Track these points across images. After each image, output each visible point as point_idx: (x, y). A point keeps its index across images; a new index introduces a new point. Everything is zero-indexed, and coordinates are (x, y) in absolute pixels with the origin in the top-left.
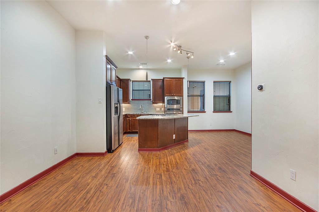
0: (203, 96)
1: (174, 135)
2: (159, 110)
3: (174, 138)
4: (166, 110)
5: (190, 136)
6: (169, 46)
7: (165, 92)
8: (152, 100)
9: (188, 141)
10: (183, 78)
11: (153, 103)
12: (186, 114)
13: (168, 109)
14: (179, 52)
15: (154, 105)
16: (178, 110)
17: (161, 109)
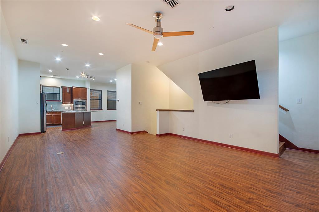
0: (100, 99)
1: (83, 122)
2: (68, 108)
3: (83, 123)
4: (75, 108)
5: (92, 124)
6: (81, 75)
7: (74, 96)
8: (61, 101)
9: (91, 126)
10: (87, 88)
11: (63, 104)
12: (89, 110)
13: (76, 108)
14: (86, 77)
15: (63, 105)
16: (83, 108)
17: (69, 108)
